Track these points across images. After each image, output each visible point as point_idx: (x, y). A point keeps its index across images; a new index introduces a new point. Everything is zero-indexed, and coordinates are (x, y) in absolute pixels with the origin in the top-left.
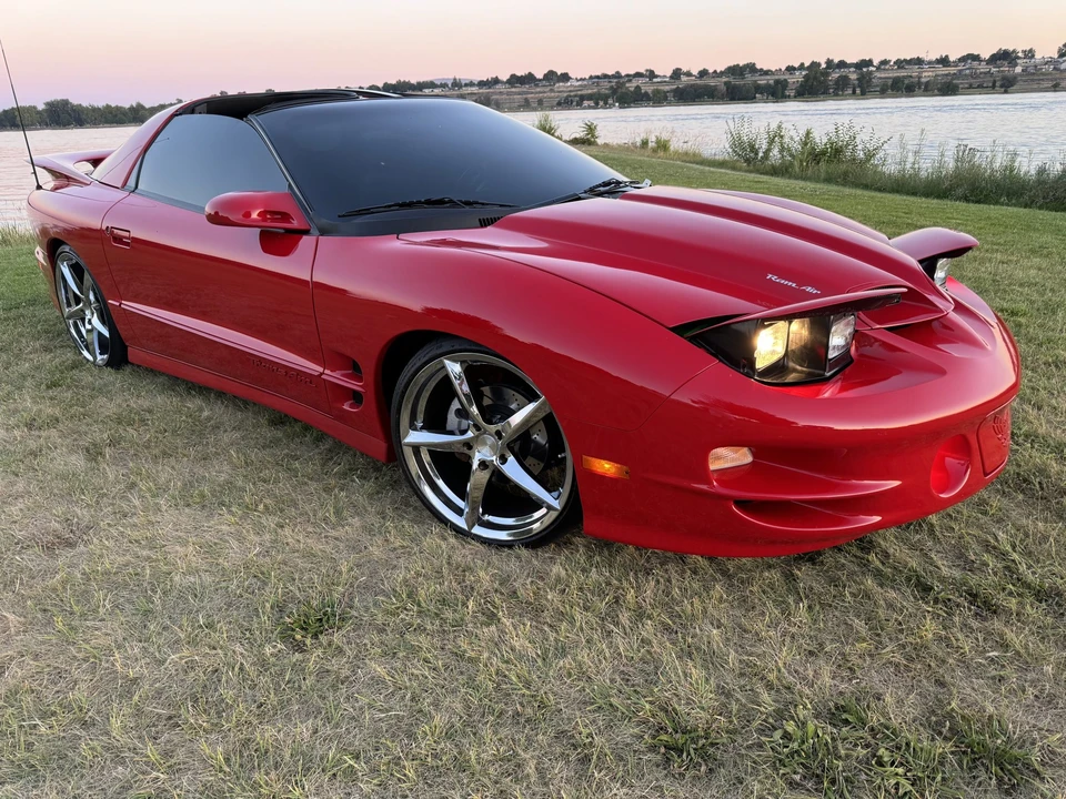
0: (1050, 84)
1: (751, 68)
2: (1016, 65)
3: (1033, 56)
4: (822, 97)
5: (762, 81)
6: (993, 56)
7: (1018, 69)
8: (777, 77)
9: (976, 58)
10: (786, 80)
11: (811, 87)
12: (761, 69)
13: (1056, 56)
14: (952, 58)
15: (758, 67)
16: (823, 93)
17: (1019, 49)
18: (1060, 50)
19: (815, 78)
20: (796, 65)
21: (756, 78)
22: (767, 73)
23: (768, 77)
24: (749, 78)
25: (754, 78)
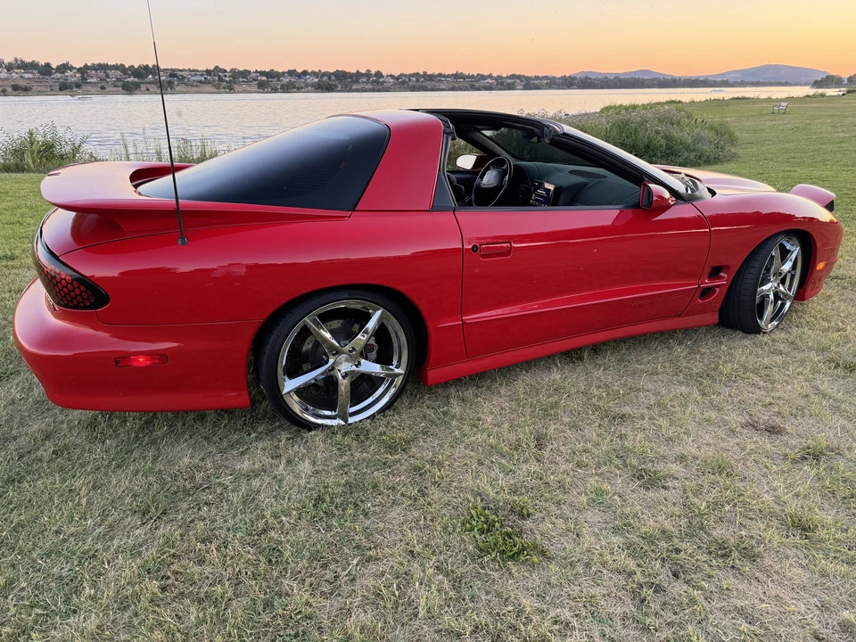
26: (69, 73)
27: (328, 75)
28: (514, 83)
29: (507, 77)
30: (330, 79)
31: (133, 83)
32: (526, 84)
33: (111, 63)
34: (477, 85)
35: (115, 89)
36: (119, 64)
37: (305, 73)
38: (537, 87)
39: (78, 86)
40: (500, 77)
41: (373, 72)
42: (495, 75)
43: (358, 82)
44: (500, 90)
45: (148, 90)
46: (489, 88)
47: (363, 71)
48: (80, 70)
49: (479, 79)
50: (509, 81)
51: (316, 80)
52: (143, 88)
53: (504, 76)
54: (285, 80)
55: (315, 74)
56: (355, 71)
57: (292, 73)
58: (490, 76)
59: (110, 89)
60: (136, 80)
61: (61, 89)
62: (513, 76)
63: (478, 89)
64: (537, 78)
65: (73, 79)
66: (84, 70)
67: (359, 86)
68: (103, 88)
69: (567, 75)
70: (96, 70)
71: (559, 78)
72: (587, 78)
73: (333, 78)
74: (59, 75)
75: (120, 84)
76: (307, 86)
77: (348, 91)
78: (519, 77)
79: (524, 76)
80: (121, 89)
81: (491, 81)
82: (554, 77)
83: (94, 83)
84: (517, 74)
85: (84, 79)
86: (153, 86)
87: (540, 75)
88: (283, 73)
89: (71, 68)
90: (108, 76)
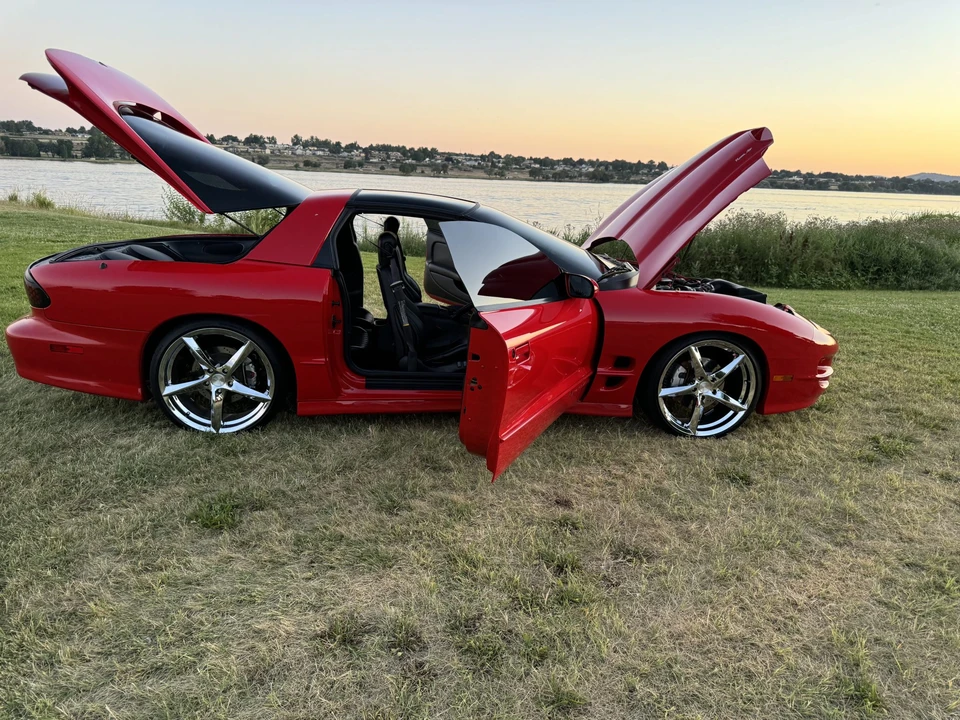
0: (292, 165)
1: (28, 125)
2: (265, 148)
3: (275, 143)
4: (111, 160)
5: (44, 140)
6: (247, 139)
7: (268, 151)
8: (59, 138)
9: (235, 139)
10: (70, 141)
11: (98, 149)
12: (40, 129)
13: (291, 144)
14: (217, 137)
15: (36, 125)
16: (110, 156)
17: (265, 136)
18: (293, 140)
19: (100, 142)
20: (77, 128)
21: (36, 136)
22: (47, 132)
23: (50, 137)
24: (28, 136)
25: (33, 136)
26: (355, 152)
27: (606, 164)
28: (827, 183)
29: (820, 176)
30: (607, 169)
31: (410, 165)
32: (844, 184)
33: (394, 145)
34: (779, 182)
35: (393, 170)
36: (401, 145)
37: (581, 162)
38: (857, 189)
39: (361, 165)
40: (810, 175)
41: (657, 163)
42: (804, 172)
43: (638, 174)
44: (808, 189)
45: (423, 172)
46: (796, 186)
47: (645, 162)
48: (365, 150)
49: (784, 176)
50: (822, 180)
51: (591, 170)
52: (419, 170)
53: (816, 173)
54: (559, 169)
55: (591, 163)
56: (636, 162)
57: (567, 161)
58: (798, 173)
59: (389, 169)
60: (414, 162)
61: (346, 167)
62: (827, 175)
63: (780, 187)
64: (859, 178)
65: (358, 159)
66: (368, 151)
67: (637, 178)
68: (382, 168)
69: (901, 177)
70: (379, 150)
71: (889, 180)
72: (928, 181)
73: (611, 168)
74: (346, 154)
75: (398, 165)
76: (580, 175)
77: (625, 183)
78: (835, 176)
79: (842, 175)
80: (398, 170)
81: (798, 179)
82: (882, 179)
83: (375, 163)
84: (833, 172)
85: (367, 158)
86: (428, 169)
87: (864, 175)
88: (558, 161)
89: (358, 148)
90: (388, 157)
